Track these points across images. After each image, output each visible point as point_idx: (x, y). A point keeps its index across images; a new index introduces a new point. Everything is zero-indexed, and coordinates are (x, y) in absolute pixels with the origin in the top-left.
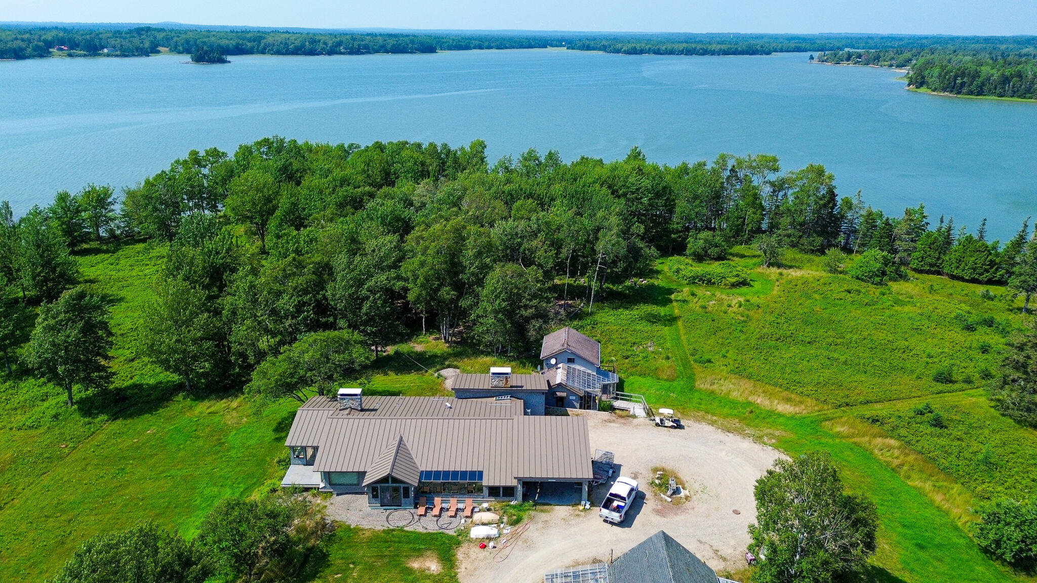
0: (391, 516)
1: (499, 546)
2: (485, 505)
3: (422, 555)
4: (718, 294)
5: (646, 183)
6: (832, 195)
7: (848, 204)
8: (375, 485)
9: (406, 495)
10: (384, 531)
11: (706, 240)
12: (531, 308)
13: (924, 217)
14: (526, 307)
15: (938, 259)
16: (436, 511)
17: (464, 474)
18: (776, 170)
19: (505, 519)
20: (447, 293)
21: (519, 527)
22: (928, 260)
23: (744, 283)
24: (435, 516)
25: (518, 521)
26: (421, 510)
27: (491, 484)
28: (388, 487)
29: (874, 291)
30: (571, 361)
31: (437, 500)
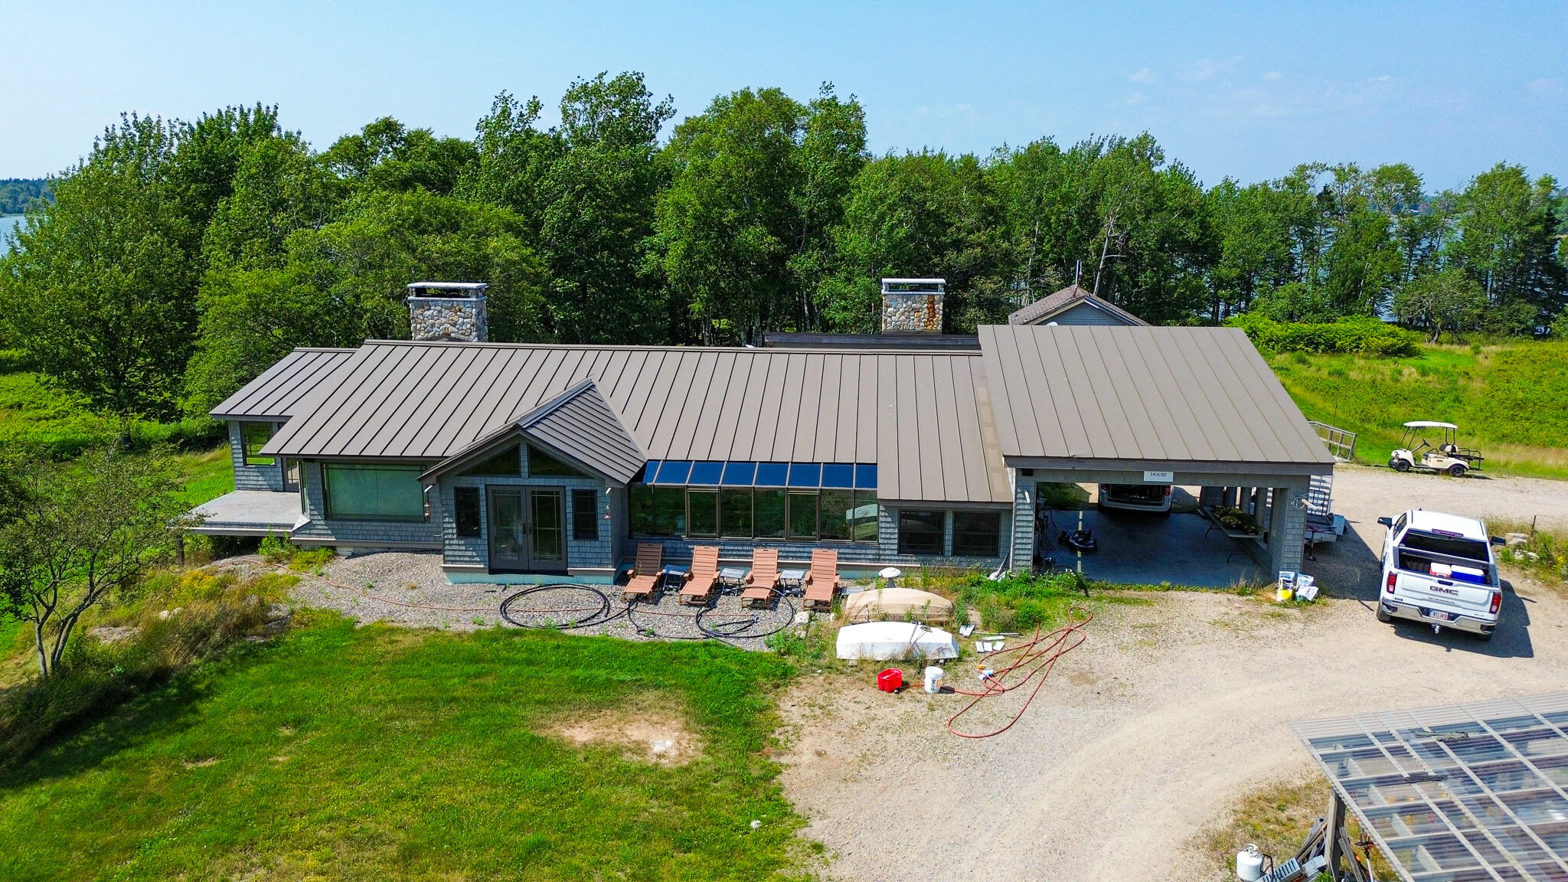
0: (514, 605)
1: (965, 686)
2: (889, 572)
3: (614, 704)
8: (466, 482)
9: (586, 528)
10: (477, 635)
16: (699, 586)
17: (806, 471)
19: (975, 616)
21: (1045, 640)
24: (695, 601)
25: (1033, 621)
26: (642, 584)
27: (911, 493)
28: (517, 491)
31: (705, 560)
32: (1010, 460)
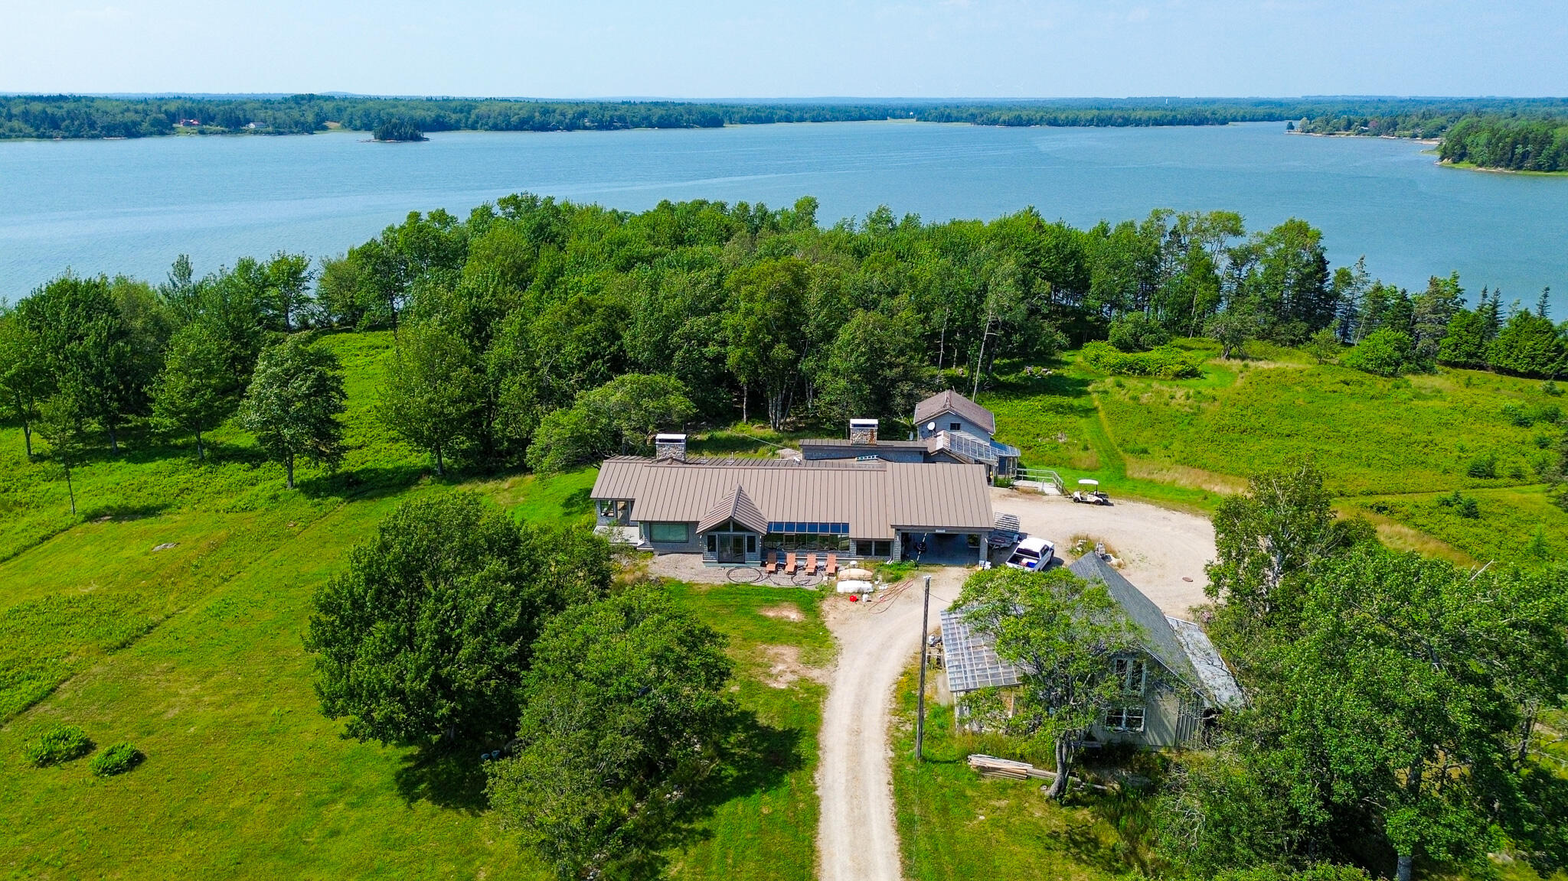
0: (732, 573)
1: (875, 600)
2: (853, 563)
3: (777, 606)
4: (1156, 385)
5: (1048, 241)
6: (1321, 263)
7: (1345, 277)
8: (712, 534)
9: (751, 548)
10: (725, 585)
11: (1136, 324)
12: (898, 366)
13: (1459, 291)
14: (891, 366)
15: (1480, 346)
16: (790, 568)
17: (824, 526)
18: (1236, 233)
19: (880, 577)
20: (781, 351)
21: (900, 585)
22: (1465, 347)
23: (1193, 373)
24: (789, 573)
25: (897, 579)
26: (771, 567)
27: (861, 536)
28: (729, 536)
29: (1382, 384)
30: (955, 427)
31: (791, 558)
32: (892, 526)
